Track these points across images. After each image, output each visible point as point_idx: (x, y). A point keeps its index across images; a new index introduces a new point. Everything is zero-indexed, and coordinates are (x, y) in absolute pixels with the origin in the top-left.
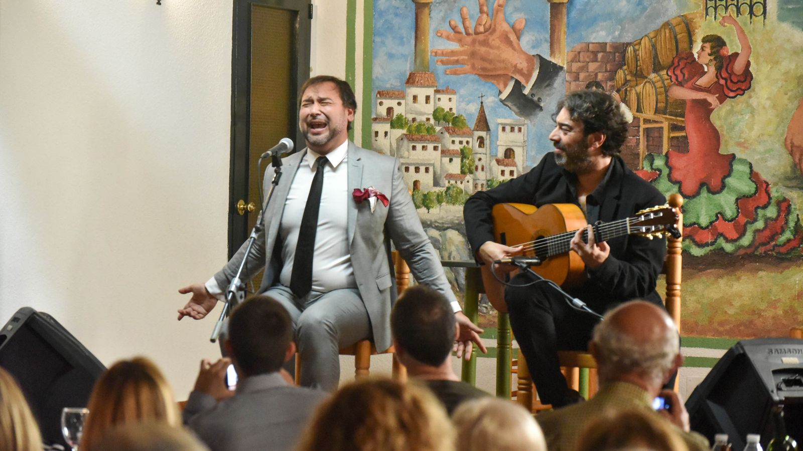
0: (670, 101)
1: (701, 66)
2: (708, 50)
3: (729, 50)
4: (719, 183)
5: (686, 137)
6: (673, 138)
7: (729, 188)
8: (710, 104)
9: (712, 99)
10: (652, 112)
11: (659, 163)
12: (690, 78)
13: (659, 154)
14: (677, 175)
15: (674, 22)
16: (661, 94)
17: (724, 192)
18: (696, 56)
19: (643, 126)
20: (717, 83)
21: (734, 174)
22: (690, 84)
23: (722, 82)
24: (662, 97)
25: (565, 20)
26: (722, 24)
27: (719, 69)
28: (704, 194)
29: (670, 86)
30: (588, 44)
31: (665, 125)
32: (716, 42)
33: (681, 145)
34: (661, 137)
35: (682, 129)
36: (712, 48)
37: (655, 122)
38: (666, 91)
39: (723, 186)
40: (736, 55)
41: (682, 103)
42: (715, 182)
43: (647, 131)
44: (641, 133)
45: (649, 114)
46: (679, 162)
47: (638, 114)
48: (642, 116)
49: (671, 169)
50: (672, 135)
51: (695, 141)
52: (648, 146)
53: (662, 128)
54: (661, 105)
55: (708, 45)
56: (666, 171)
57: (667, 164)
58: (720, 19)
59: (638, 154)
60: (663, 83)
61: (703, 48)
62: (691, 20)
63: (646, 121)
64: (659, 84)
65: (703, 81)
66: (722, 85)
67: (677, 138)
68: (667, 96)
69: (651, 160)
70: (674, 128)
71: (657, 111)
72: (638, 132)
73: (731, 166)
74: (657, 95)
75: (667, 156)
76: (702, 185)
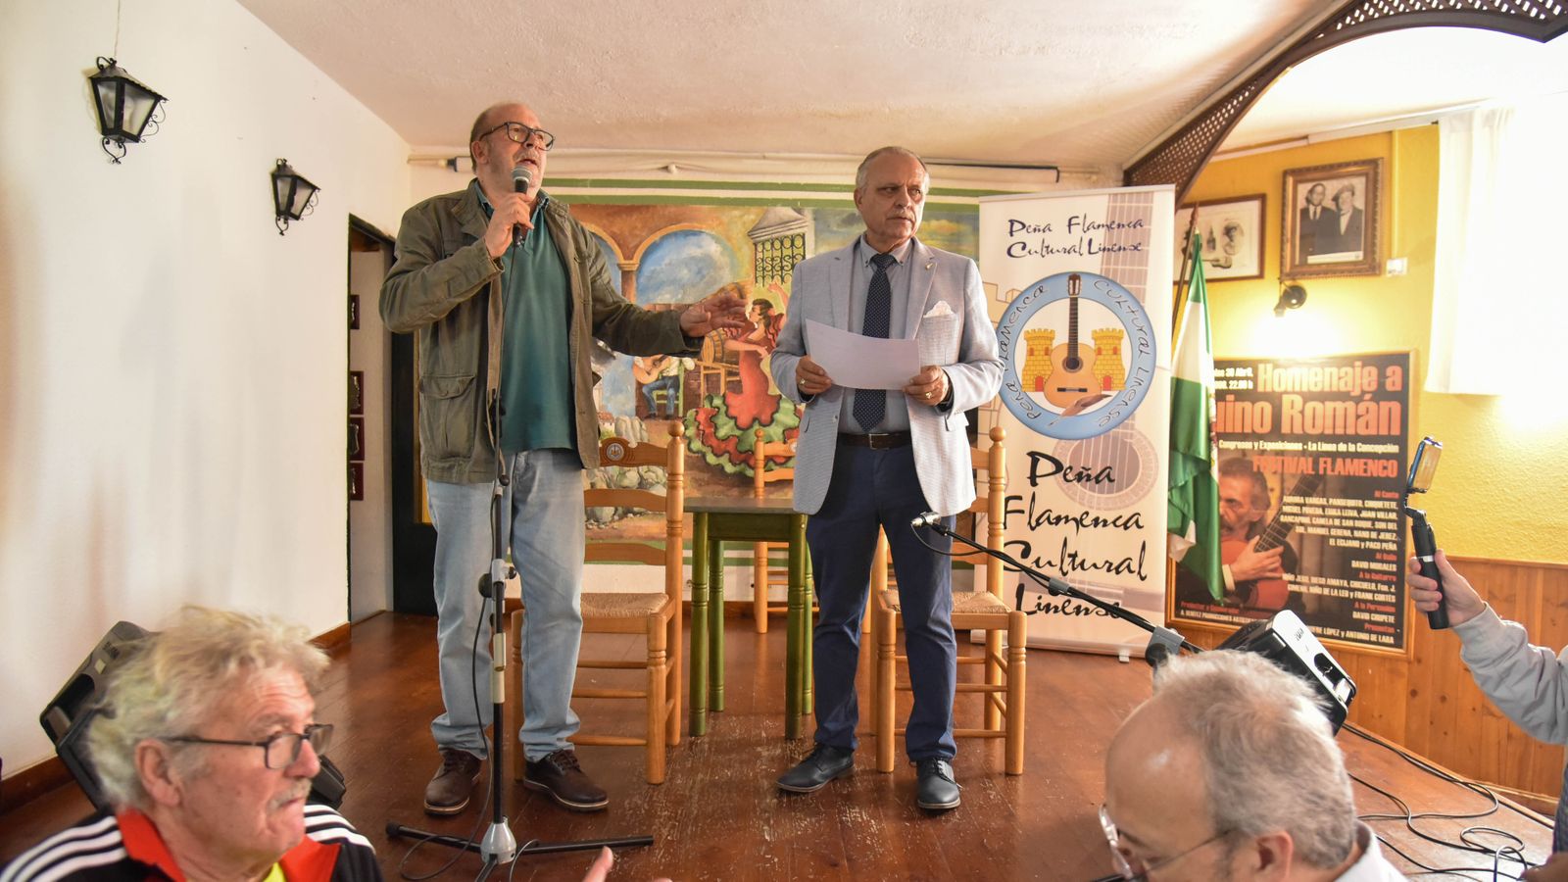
0: (726, 351)
1: (752, 324)
2: (758, 311)
3: (775, 312)
4: (769, 419)
5: (740, 381)
6: (729, 382)
7: (777, 421)
8: (760, 355)
9: (762, 351)
10: (711, 360)
11: (717, 402)
12: (743, 334)
13: (717, 395)
14: (733, 412)
15: (729, 288)
16: (718, 346)
17: (774, 424)
18: (748, 315)
19: (703, 372)
20: (766, 337)
21: (781, 410)
22: (742, 338)
23: (770, 337)
24: (719, 349)
25: (635, 284)
26: (769, 290)
27: (767, 326)
28: (756, 426)
29: (726, 340)
30: (655, 305)
31: (723, 372)
32: (765, 305)
33: (736, 387)
34: (719, 381)
35: (737, 374)
36: (761, 310)
37: (713, 369)
38: (723, 344)
39: (772, 420)
40: (781, 315)
41: (736, 354)
42: (765, 418)
43: (707, 376)
44: (702, 378)
45: (708, 362)
46: (733, 400)
47: (699, 363)
48: (702, 364)
49: (727, 407)
50: (728, 379)
51: (748, 383)
52: (708, 389)
53: (719, 374)
54: (719, 355)
55: (758, 307)
56: (723, 409)
57: (724, 403)
58: (767, 286)
59: (699, 395)
60: (720, 336)
61: (753, 309)
62: (743, 287)
63: (706, 368)
64: (717, 338)
65: (753, 336)
66: (770, 340)
67: (733, 381)
68: (723, 348)
69: (710, 399)
70: (730, 373)
71: (715, 360)
72: (699, 376)
73: (778, 403)
74: (715, 346)
75: (724, 396)
76: (755, 419)
